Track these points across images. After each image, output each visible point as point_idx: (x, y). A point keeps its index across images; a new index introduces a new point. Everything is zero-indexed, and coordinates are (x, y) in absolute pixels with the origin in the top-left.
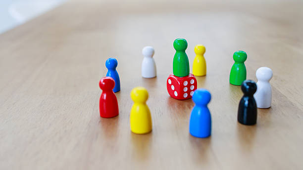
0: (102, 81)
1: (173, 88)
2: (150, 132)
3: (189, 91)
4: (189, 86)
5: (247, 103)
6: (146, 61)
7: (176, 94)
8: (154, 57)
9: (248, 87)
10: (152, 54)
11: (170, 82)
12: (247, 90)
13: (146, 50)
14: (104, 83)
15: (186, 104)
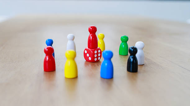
0: (46, 48)
1: (88, 55)
2: (76, 77)
3: (97, 57)
4: (97, 53)
5: (132, 60)
6: (69, 43)
7: (90, 59)
8: (74, 40)
9: (132, 50)
10: (73, 39)
11: (86, 52)
12: (132, 52)
13: (69, 36)
14: (47, 50)
15: (96, 64)
